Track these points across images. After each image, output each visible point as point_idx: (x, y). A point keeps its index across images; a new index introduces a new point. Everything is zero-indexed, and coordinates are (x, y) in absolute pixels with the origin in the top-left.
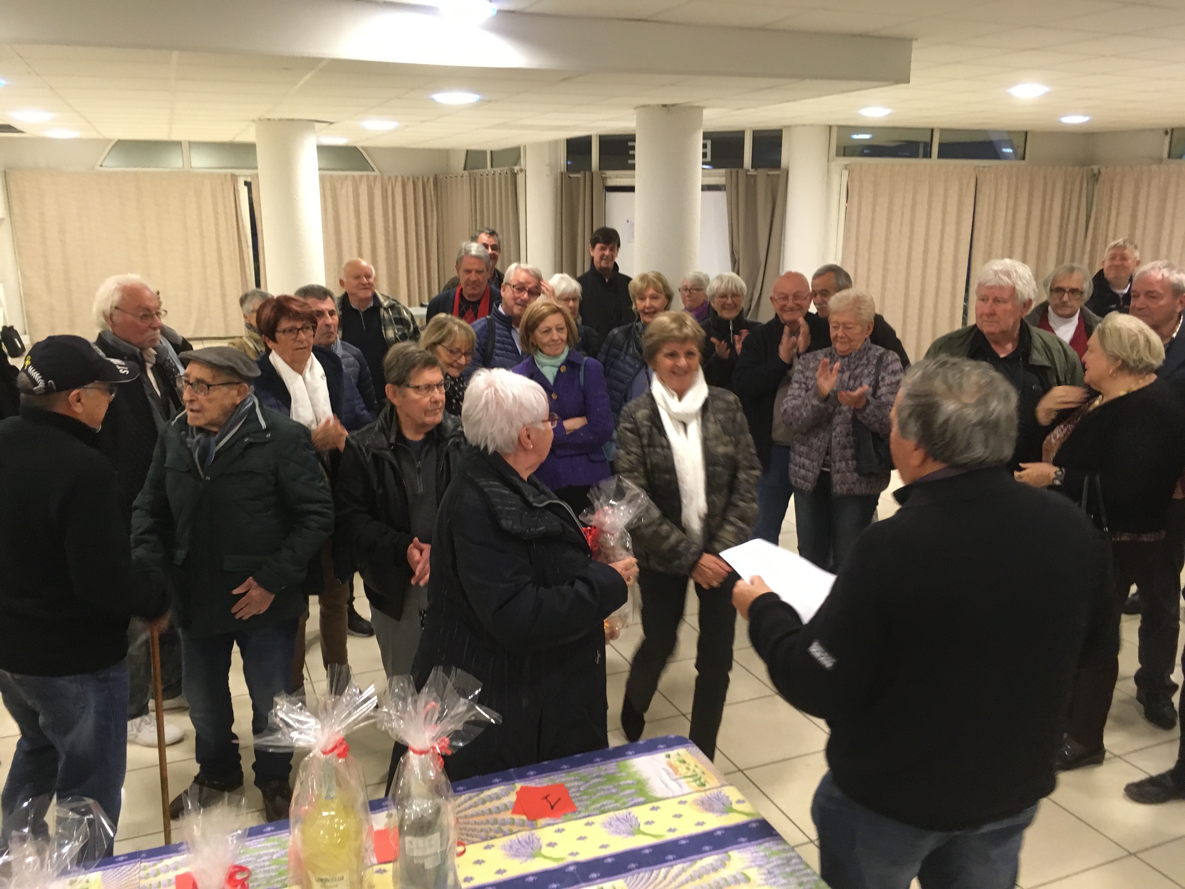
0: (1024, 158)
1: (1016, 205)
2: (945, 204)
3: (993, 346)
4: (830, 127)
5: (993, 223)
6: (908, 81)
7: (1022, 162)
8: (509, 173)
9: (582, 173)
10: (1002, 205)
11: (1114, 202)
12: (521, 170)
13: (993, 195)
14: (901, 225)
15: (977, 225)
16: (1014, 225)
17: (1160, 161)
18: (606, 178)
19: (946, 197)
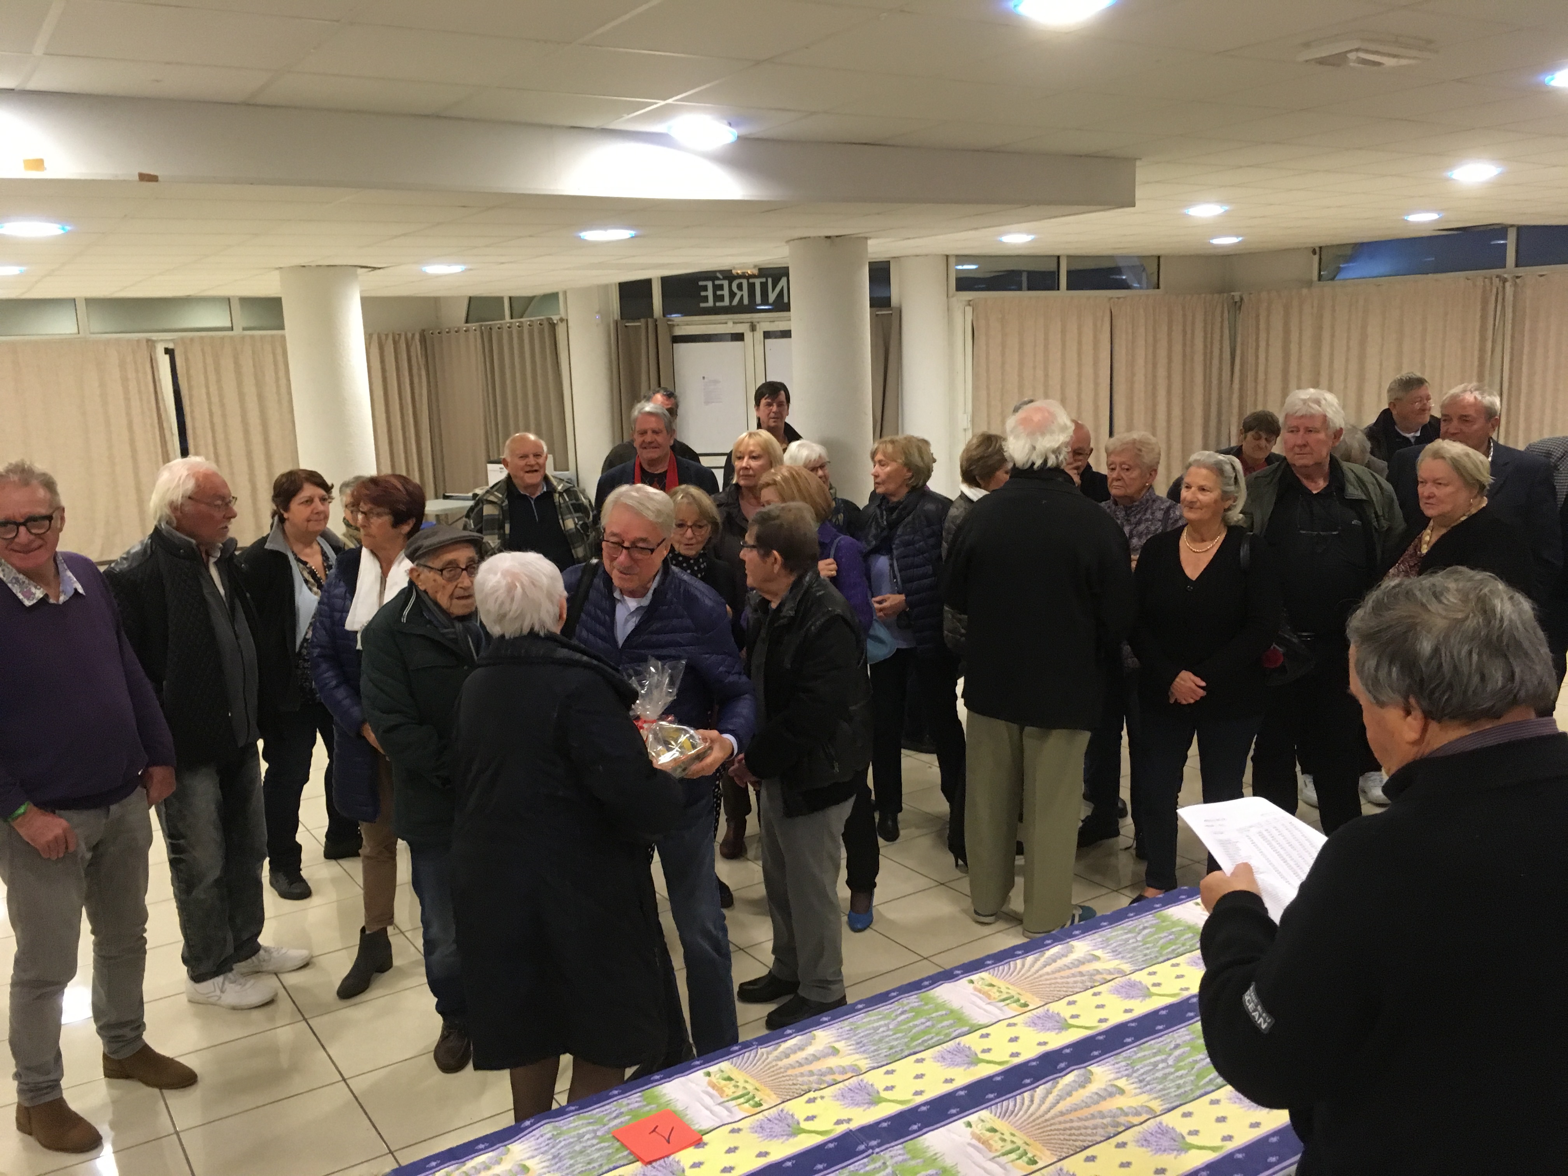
0: (1158, 288)
1: (1155, 341)
2: (1080, 343)
3: (1306, 482)
4: (947, 256)
5: (1131, 364)
6: (1133, 205)
7: (1157, 290)
8: (546, 326)
9: (643, 320)
10: (1141, 342)
11: (1263, 335)
12: (562, 320)
13: (1130, 331)
14: (1035, 368)
15: (1115, 365)
16: (1155, 365)
17: (1309, 284)
18: (673, 326)
19: (1080, 334)
